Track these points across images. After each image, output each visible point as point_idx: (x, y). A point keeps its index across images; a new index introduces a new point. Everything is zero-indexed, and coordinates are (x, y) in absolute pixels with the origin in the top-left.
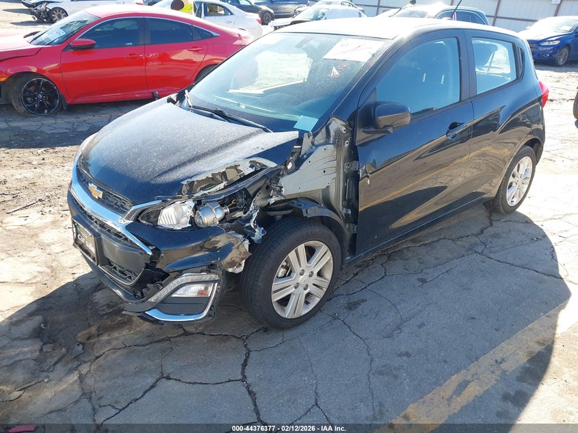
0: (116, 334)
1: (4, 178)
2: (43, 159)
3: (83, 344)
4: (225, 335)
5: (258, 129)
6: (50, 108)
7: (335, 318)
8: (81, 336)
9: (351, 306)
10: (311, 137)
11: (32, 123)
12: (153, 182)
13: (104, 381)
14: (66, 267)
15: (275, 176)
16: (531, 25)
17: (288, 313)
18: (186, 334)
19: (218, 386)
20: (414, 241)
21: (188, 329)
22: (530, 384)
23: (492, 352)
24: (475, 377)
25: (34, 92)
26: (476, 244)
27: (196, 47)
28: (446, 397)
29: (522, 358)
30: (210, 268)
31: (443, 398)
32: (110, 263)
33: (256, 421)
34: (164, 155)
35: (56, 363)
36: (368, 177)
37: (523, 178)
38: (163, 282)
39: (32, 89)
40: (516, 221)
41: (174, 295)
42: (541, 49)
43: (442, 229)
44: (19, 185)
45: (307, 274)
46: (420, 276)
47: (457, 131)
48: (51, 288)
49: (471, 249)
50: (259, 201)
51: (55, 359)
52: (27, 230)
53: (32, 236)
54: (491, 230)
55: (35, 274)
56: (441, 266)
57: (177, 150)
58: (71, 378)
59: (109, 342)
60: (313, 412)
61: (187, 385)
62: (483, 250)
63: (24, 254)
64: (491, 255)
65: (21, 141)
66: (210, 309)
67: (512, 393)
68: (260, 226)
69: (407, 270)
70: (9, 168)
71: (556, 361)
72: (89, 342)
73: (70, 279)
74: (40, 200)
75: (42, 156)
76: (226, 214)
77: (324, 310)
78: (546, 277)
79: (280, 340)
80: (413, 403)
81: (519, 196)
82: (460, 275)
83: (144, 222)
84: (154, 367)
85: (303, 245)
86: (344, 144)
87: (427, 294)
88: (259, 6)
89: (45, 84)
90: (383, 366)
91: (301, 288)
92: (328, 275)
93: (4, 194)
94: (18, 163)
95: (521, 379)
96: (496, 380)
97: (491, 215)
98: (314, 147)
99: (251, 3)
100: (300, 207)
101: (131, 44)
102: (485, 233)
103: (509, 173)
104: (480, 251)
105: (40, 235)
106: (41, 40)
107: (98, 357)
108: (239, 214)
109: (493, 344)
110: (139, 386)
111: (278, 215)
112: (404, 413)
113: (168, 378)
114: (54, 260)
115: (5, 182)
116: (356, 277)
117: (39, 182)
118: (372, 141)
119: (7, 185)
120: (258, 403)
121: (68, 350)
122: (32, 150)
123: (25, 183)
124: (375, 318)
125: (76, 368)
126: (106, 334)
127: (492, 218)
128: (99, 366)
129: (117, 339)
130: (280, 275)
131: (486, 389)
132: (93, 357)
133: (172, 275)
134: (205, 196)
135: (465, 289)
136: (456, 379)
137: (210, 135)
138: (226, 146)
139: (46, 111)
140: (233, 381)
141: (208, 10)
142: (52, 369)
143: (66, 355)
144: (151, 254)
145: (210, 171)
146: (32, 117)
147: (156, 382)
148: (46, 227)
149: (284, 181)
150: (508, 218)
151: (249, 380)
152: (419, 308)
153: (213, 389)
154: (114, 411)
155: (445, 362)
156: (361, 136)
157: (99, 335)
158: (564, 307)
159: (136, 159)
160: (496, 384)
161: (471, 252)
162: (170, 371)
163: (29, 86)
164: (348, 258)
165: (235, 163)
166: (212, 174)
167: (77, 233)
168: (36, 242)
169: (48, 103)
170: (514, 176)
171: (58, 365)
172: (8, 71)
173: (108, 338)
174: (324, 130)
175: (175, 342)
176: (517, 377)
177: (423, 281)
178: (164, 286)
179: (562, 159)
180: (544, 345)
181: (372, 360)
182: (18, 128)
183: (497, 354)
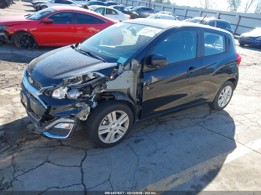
0: (32, 142)
1: (4, 74)
2: (23, 68)
3: (18, 144)
4: (79, 148)
5: (101, 61)
6: (31, 47)
7: (128, 145)
8: (18, 141)
9: (136, 142)
10: (123, 66)
11: (22, 52)
12: (52, 78)
13: (22, 160)
14: (20, 113)
15: (104, 81)
16: (252, 30)
17: (106, 141)
18: (62, 145)
19: (69, 167)
20: (173, 117)
21: (64, 143)
22: (206, 183)
23: (192, 167)
24: (181, 177)
25: (25, 39)
26: (200, 122)
27: (97, 27)
28: (166, 184)
29: (205, 171)
30: (72, 117)
31: (165, 184)
32: (33, 111)
33: (81, 183)
34: (60, 68)
35: (5, 151)
36: (148, 86)
37: (227, 95)
38: (51, 121)
39: (24, 38)
40: (222, 114)
41: (55, 127)
42: (255, 41)
43: (187, 114)
44: (10, 77)
45: (116, 124)
46: (171, 132)
47: (193, 71)
48: (11, 120)
49: (198, 124)
50: (96, 91)
51: (5, 149)
52: (8, 96)
53: (10, 99)
54: (209, 117)
55: (6, 114)
56: (182, 129)
57: (66, 66)
58: (9, 157)
59: (28, 145)
60: (106, 183)
61: (56, 166)
62: (203, 125)
63: (4, 105)
64: (206, 127)
65: (16, 59)
66: (70, 134)
67: (196, 185)
68: (96, 102)
69: (166, 129)
70: (8, 70)
71: (220, 174)
72: (21, 144)
73: (20, 118)
74: (17, 84)
75: (23, 66)
76: (81, 95)
77: (124, 142)
78: (227, 139)
79: (101, 152)
80: (151, 184)
81: (225, 103)
82: (189, 134)
83: (47, 95)
84: (44, 157)
85: (115, 112)
86: (138, 71)
87: (172, 140)
88: (132, 12)
89: (30, 37)
90: (143, 168)
91: (113, 131)
92: (127, 126)
93: (3, 80)
94: (12, 68)
95: (202, 180)
96: (191, 179)
97: (211, 110)
98: (124, 71)
99: (129, 10)
100: (115, 95)
101: (69, 23)
102: (206, 117)
103: (219, 92)
104: (201, 125)
105: (13, 98)
106: (31, 18)
107: (22, 151)
108: (87, 95)
109: (194, 164)
110: (36, 164)
111: (107, 98)
112: (145, 188)
113: (49, 162)
114: (16, 109)
115: (4, 75)
116: (143, 130)
117: (19, 77)
118: (151, 71)
119: (5, 77)
120: (84, 176)
121: (10, 147)
122: (19, 63)
123: (13, 77)
124: (145, 148)
125: (12, 154)
126: (29, 141)
127: (211, 112)
128: (22, 154)
129: (32, 144)
130: (104, 123)
131: (184, 182)
132: (20, 150)
133: (55, 118)
134: (73, 86)
135: (189, 140)
136: (173, 177)
137: (81, 61)
138: (86, 66)
139: (29, 48)
140: (76, 166)
141: (108, 12)
142: (2, 153)
143: (9, 148)
144: (47, 108)
145: (76, 76)
146: (23, 50)
147: (43, 163)
148: (16, 96)
149: (108, 83)
150: (219, 112)
151: (83, 167)
152: (166, 145)
153: (66, 168)
154: (22, 173)
155: (170, 169)
156: (146, 68)
157: (25, 141)
158: (231, 152)
159: (48, 68)
160: (190, 181)
161: (197, 125)
162: (51, 159)
163: (23, 37)
164: (138, 120)
165: (87, 73)
166: (77, 77)
167: (22, 98)
168: (10, 101)
169: (30, 44)
170: (222, 94)
171: (5, 152)
172: (15, 29)
173: (28, 143)
174: (129, 64)
175: (56, 148)
176: (200, 179)
177: (172, 134)
178: (51, 122)
179: (252, 90)
180: (217, 167)
181: (138, 165)
182: (16, 54)
183: (195, 168)
